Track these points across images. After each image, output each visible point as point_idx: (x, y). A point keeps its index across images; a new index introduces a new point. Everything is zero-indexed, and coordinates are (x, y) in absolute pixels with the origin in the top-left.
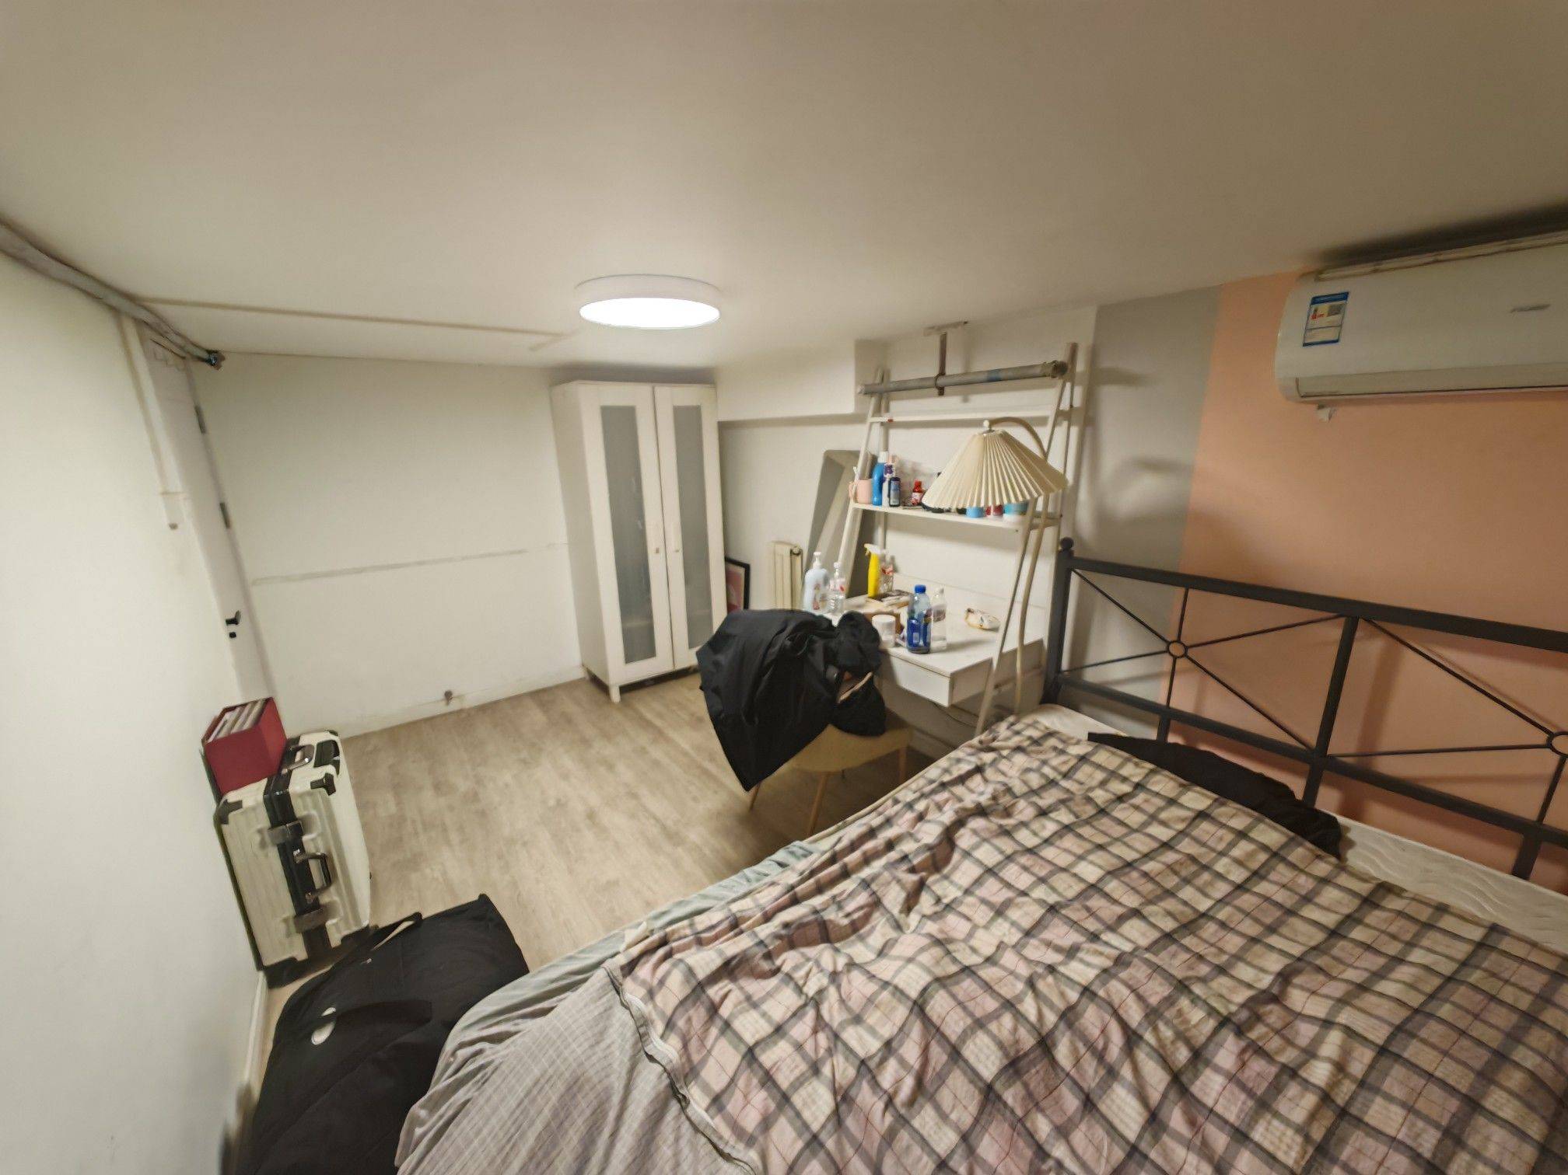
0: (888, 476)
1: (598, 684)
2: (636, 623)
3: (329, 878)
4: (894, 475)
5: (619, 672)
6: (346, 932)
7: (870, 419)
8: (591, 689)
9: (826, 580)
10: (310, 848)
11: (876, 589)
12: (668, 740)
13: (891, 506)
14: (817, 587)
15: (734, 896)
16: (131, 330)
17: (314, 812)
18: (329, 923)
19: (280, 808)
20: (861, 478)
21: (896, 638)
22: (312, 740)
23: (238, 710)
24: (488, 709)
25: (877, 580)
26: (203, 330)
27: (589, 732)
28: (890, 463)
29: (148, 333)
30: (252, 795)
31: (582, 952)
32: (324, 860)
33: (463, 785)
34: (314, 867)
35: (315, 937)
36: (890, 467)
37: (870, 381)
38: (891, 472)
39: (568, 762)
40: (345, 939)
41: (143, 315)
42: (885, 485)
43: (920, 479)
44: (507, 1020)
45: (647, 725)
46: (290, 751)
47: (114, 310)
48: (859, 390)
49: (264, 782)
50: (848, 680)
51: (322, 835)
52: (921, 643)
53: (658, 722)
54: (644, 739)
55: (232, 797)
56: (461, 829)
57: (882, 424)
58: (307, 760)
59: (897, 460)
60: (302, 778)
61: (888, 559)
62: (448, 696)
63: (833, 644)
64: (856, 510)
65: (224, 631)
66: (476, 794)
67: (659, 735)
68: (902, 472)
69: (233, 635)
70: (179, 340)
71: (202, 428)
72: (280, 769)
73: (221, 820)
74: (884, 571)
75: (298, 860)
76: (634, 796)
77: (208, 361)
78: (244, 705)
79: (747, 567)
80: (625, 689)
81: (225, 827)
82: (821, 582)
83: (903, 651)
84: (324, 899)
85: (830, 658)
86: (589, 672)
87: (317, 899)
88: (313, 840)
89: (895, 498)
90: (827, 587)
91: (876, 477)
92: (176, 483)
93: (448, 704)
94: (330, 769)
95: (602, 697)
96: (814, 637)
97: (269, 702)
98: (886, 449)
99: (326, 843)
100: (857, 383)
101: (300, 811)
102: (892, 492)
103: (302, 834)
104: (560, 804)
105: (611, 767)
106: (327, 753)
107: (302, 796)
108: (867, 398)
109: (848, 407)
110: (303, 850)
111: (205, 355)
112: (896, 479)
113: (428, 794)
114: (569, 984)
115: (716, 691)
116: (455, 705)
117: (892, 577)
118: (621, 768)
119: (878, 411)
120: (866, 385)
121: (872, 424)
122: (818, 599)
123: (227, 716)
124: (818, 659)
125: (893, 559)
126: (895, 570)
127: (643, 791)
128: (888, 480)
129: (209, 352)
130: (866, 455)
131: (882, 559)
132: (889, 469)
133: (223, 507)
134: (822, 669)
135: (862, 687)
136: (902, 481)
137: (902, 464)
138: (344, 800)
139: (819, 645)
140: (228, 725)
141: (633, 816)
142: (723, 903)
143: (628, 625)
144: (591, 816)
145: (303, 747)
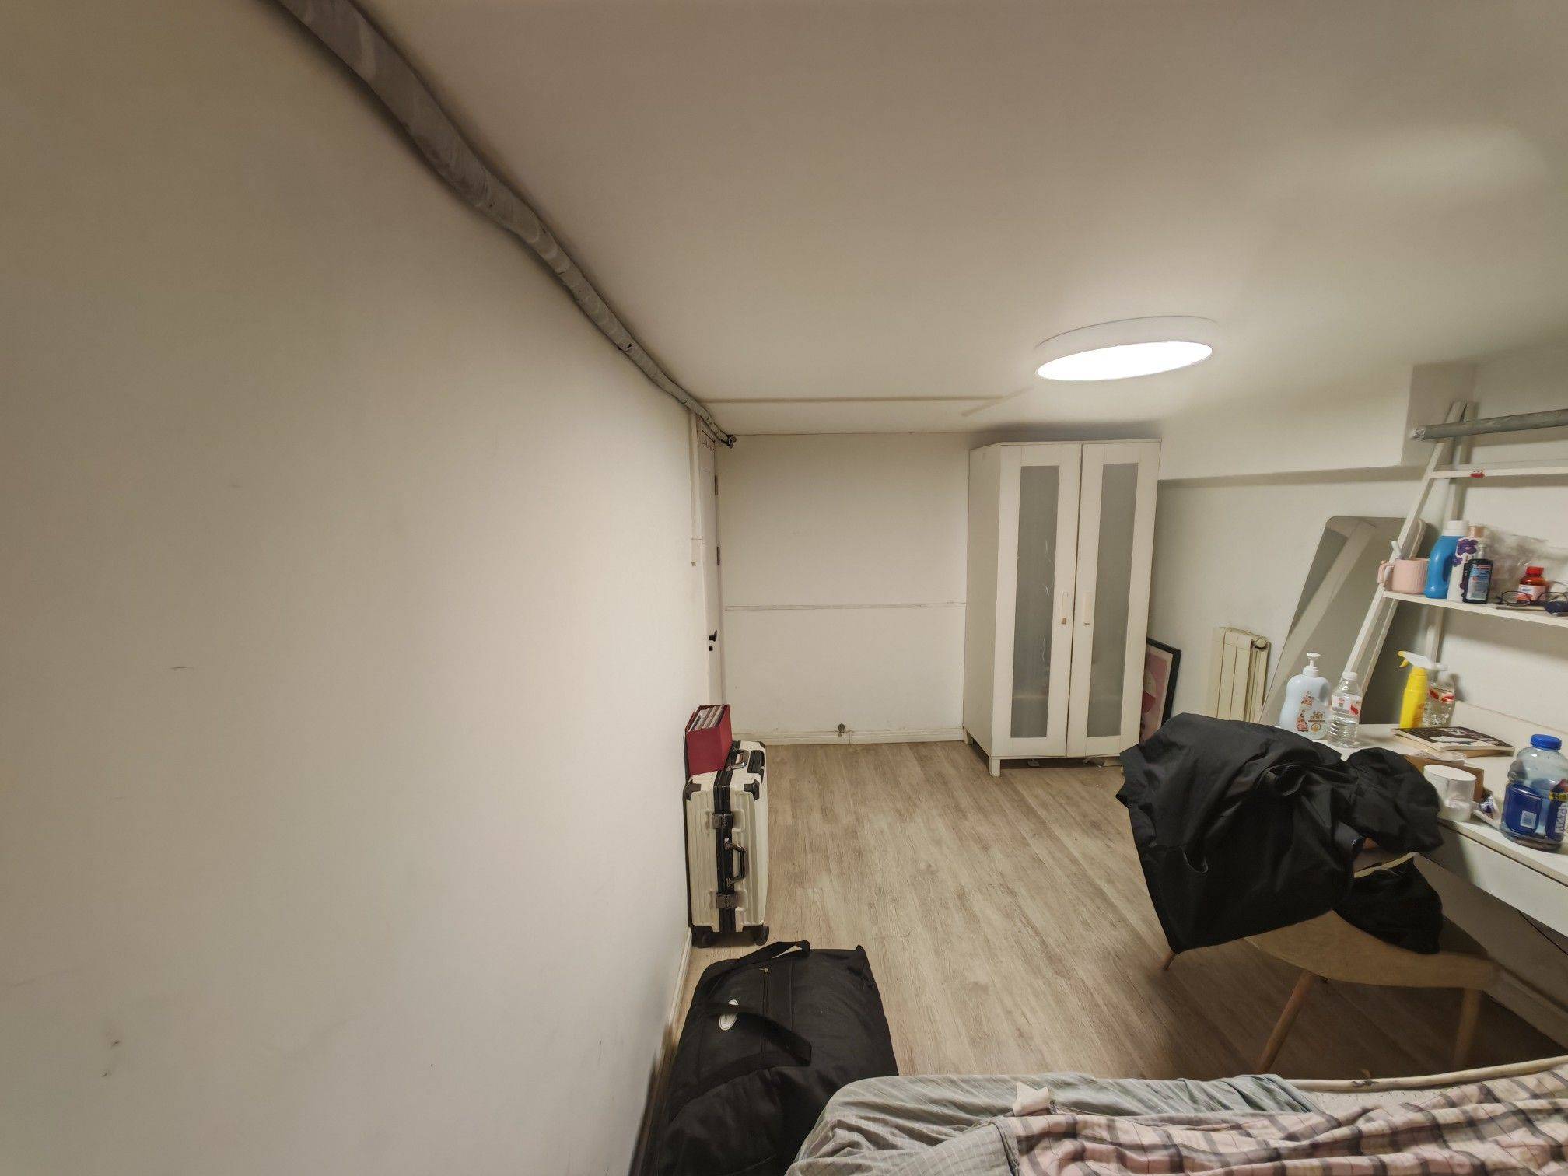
0: (1465, 557)
1: (977, 751)
2: (1030, 696)
3: (744, 871)
4: (1480, 555)
5: (1003, 744)
6: (747, 923)
7: (1430, 474)
8: (969, 753)
9: (1325, 693)
10: (736, 840)
11: (1417, 718)
12: (1053, 837)
13: (1465, 601)
14: (1308, 700)
15: (1173, 1114)
16: (694, 421)
17: (742, 810)
18: (738, 909)
19: (722, 796)
20: (1404, 557)
21: (1473, 808)
22: (749, 746)
23: (708, 709)
24: (871, 748)
25: (1421, 707)
26: (729, 419)
27: (965, 801)
28: (1471, 537)
29: (702, 424)
30: (706, 781)
31: (966, 1081)
32: (743, 853)
33: (846, 819)
34: (735, 855)
35: (727, 917)
36: (1474, 543)
37: (1438, 420)
38: (1473, 551)
39: (941, 827)
40: (745, 928)
41: (702, 413)
42: (1457, 573)
43: (1537, 563)
44: (885, 1123)
45: (1029, 812)
46: (734, 750)
47: (688, 410)
48: (1413, 433)
49: (716, 773)
50: (1370, 851)
51: (744, 831)
52: (1541, 830)
53: (1041, 812)
54: (1025, 828)
55: (696, 779)
56: (840, 862)
57: (1453, 480)
58: (743, 764)
59: (1486, 532)
60: (741, 778)
61: (1443, 677)
62: (841, 728)
63: (1346, 792)
64: (1388, 601)
65: (708, 643)
66: (855, 831)
67: (1042, 828)
68: (1495, 552)
69: (711, 649)
70: (715, 429)
71: (716, 492)
72: (726, 767)
73: (687, 796)
74: (1433, 695)
75: (727, 847)
76: (1012, 893)
77: (727, 443)
78: (712, 707)
79: (1177, 654)
80: (1006, 764)
81: (688, 801)
82: (1315, 695)
83: (1493, 833)
84: (738, 888)
85: (1342, 811)
86: (968, 735)
87: (733, 885)
88: (738, 833)
89: (1477, 589)
90: (1326, 704)
91: (1437, 557)
92: (699, 534)
93: (840, 736)
94: (757, 777)
95: (981, 766)
96: (1316, 776)
97: (726, 708)
98: (1459, 515)
99: (746, 838)
100: (1410, 424)
101: (734, 807)
102: (1471, 581)
103: (732, 827)
104: (931, 871)
105: (986, 848)
106: (756, 762)
107: (737, 794)
108: (1429, 444)
109: (1392, 457)
110: (730, 841)
111: (725, 438)
112: (1483, 562)
113: (817, 816)
114: (950, 1116)
115: (1147, 809)
116: (845, 739)
117: (1453, 706)
118: (996, 852)
119: (1447, 461)
120: (1428, 427)
121: (1432, 480)
122: (1307, 717)
123: (701, 713)
124: (1320, 807)
125: (1454, 678)
126: (1459, 696)
127: (1021, 890)
128: (1463, 562)
129: (728, 436)
130: (1415, 526)
131: (1433, 676)
132: (1471, 546)
133: (718, 549)
134: (1328, 825)
135: (1397, 868)
136: (1497, 564)
137: (1495, 539)
138: (762, 805)
139: (1323, 789)
140: (701, 721)
141: (1007, 915)
142: (1155, 1116)
143: (1019, 696)
144: (961, 896)
145: (743, 751)
